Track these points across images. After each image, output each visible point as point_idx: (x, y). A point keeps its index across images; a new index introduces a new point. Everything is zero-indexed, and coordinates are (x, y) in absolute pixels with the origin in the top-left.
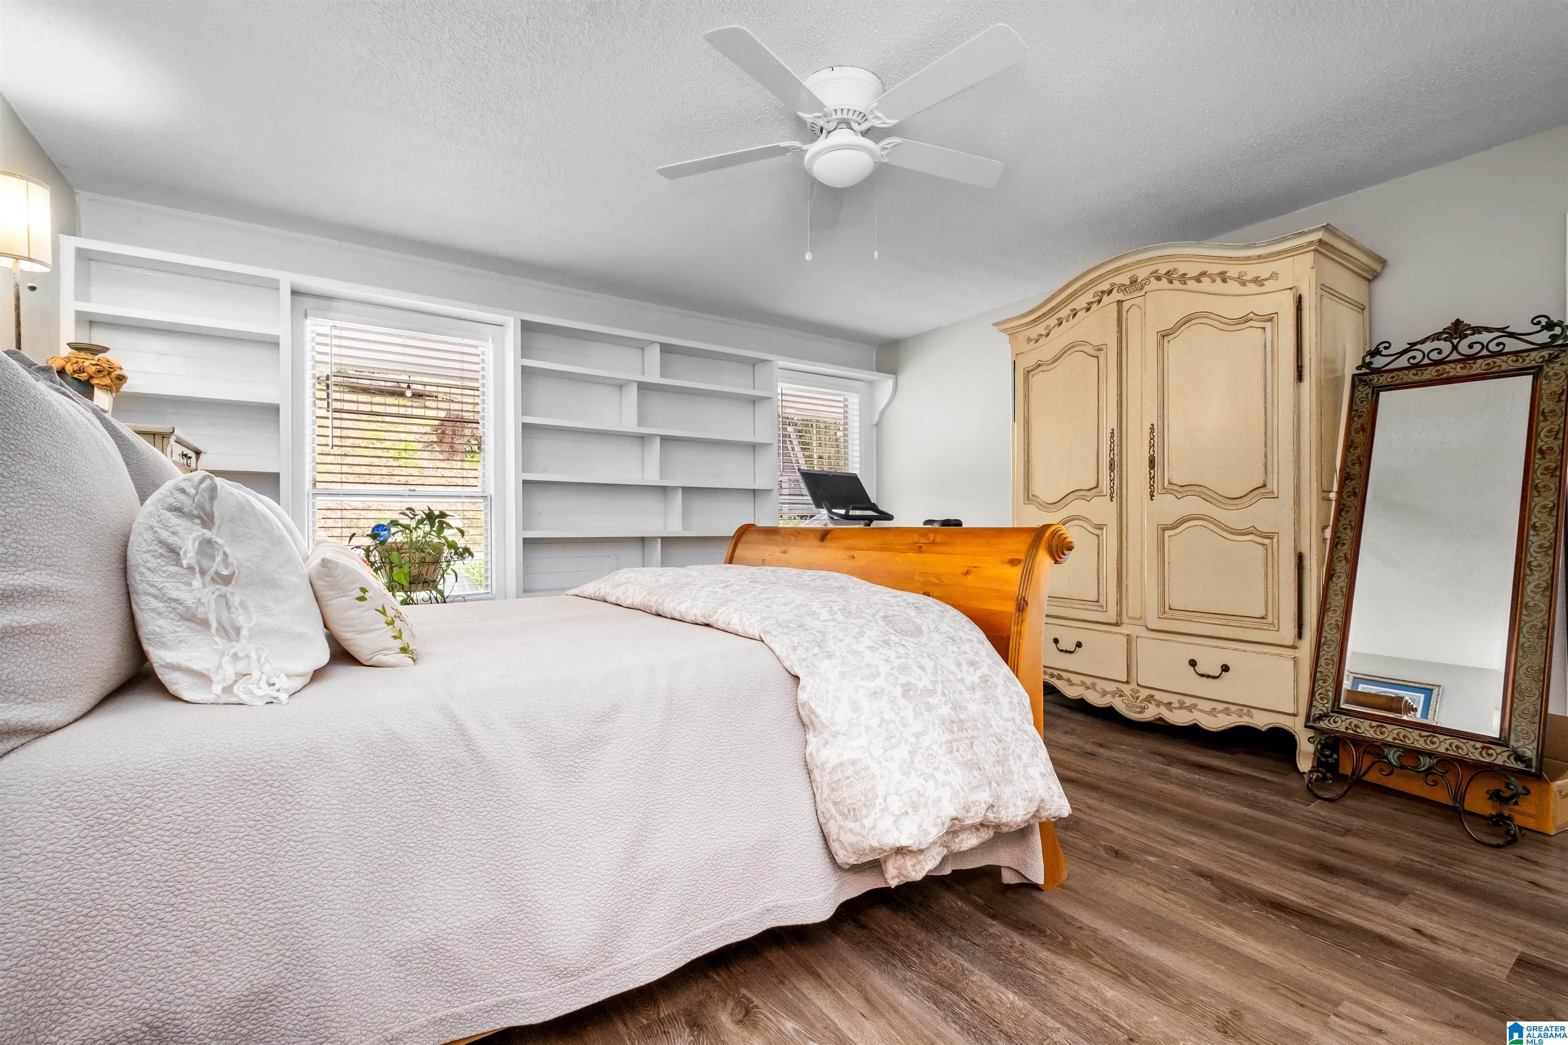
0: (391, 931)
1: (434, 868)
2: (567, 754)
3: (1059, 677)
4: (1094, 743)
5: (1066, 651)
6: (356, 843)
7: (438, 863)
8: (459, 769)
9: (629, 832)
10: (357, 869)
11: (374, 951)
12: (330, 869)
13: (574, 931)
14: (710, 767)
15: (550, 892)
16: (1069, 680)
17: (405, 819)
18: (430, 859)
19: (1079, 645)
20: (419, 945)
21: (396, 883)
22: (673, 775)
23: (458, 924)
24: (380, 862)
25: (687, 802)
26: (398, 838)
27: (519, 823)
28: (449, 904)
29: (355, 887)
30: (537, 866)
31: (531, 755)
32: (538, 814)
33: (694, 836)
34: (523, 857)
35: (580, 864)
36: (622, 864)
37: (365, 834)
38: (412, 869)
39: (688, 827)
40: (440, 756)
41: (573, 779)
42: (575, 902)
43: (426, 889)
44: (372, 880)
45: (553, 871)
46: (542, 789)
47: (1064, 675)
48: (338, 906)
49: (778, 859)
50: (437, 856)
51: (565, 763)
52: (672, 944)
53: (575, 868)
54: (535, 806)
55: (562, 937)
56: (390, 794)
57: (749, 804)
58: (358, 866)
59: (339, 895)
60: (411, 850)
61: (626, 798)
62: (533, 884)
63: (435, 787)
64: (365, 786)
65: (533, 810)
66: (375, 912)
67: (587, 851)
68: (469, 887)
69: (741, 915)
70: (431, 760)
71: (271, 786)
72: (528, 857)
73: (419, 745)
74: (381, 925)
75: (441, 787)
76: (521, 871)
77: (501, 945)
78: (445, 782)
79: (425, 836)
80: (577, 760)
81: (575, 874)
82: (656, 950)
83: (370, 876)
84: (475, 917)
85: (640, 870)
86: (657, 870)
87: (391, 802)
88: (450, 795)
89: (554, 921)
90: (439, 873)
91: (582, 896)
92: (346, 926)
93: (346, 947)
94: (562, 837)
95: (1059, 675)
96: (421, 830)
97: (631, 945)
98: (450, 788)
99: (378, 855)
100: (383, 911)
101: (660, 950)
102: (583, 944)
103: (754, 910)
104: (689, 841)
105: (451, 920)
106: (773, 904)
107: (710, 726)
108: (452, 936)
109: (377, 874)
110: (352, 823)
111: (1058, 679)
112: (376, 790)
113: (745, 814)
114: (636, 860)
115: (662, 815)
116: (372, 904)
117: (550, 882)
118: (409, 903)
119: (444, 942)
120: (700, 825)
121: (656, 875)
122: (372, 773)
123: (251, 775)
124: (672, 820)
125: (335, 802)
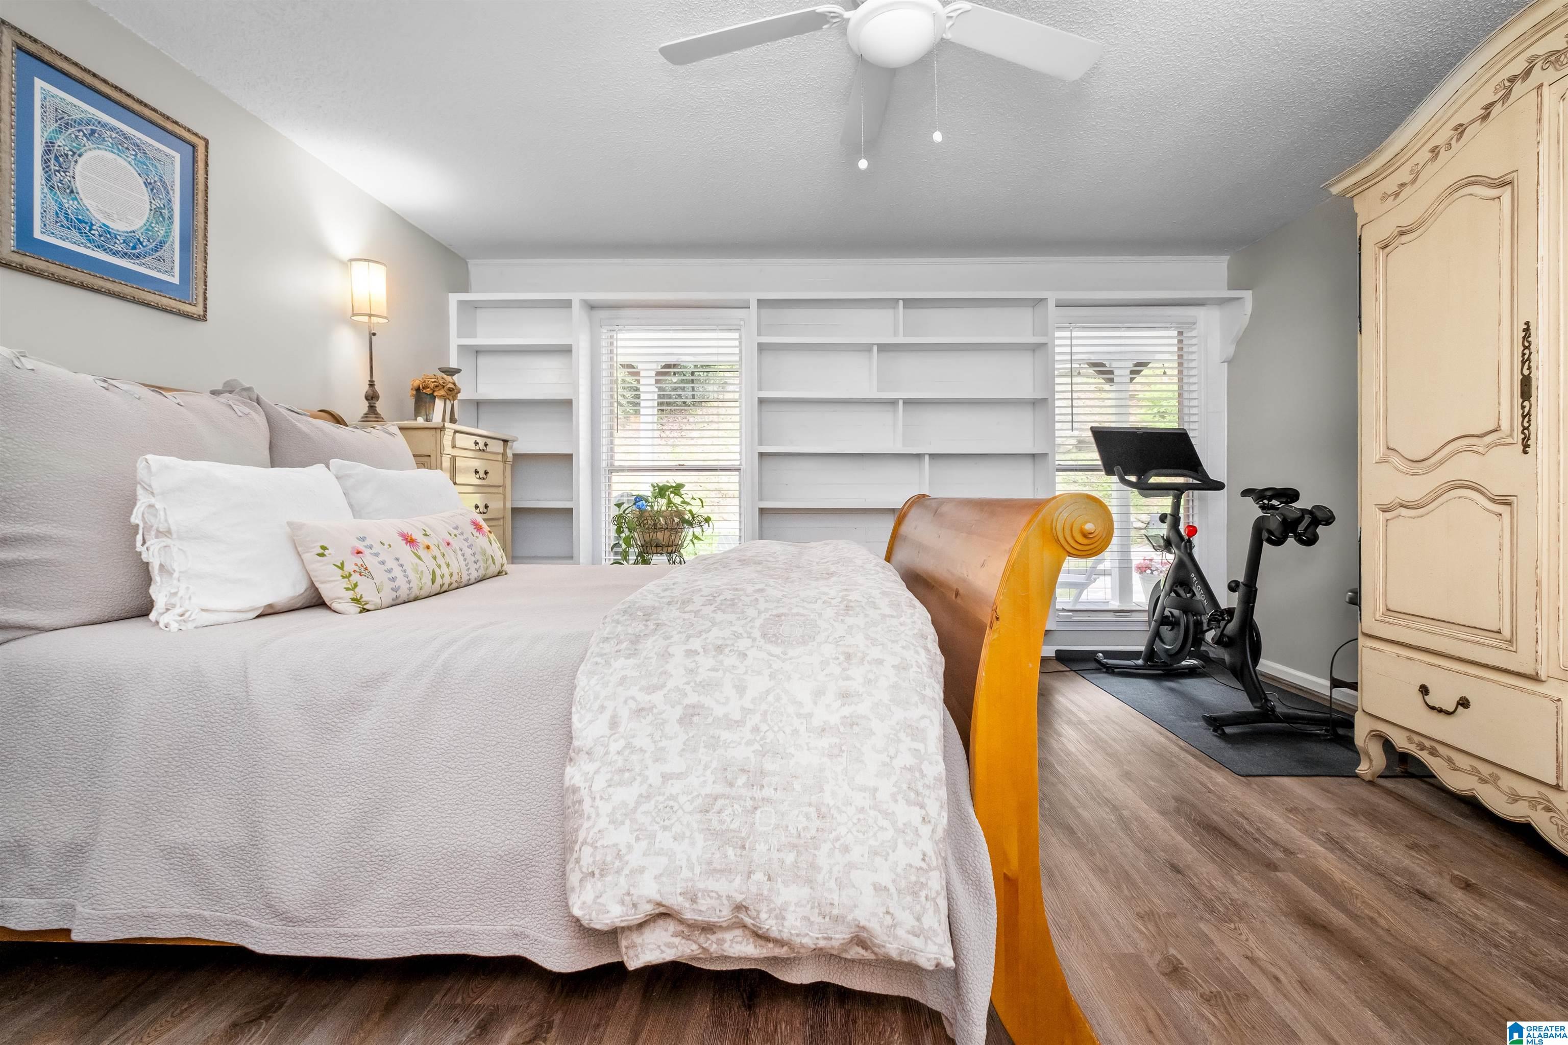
0: (164, 828)
1: (206, 786)
2: (326, 712)
3: (1433, 753)
4: (1454, 879)
5: (1441, 711)
6: (150, 749)
7: (210, 783)
8: (238, 707)
9: (362, 801)
10: (146, 770)
11: (148, 839)
12: (126, 765)
13: (297, 880)
14: (469, 755)
15: (281, 836)
16: (1450, 760)
17: (192, 739)
18: (204, 777)
19: (1464, 703)
20: (180, 846)
21: (175, 790)
22: (425, 755)
23: (210, 839)
24: (166, 769)
25: (435, 787)
26: (184, 753)
27: (265, 765)
28: (208, 820)
29: (141, 784)
30: (274, 809)
31: (296, 707)
32: (286, 761)
33: (435, 825)
34: (264, 797)
35: (317, 819)
36: (350, 831)
37: (159, 744)
38: (190, 782)
39: (430, 813)
40: (225, 692)
41: (328, 737)
42: (305, 854)
43: (196, 802)
44: (156, 782)
45: (288, 818)
46: (296, 739)
47: (1441, 749)
48: (122, 796)
49: (531, 881)
50: (210, 777)
51: (324, 720)
52: (397, 929)
53: (312, 822)
54: (283, 753)
55: (284, 882)
56: (185, 716)
57: (507, 807)
58: (148, 768)
59: (126, 787)
60: (192, 766)
61: (365, 766)
62: (267, 824)
63: (216, 718)
64: (168, 705)
65: (281, 757)
66: (155, 808)
67: (326, 809)
68: (226, 810)
69: (481, 928)
70: (217, 694)
71: (112, 691)
72: (267, 798)
73: (211, 680)
74: (157, 820)
75: (221, 718)
76: (260, 810)
77: (242, 871)
78: (226, 715)
79: (204, 757)
80: (335, 720)
81: (311, 827)
82: (378, 930)
83: (156, 779)
84: (223, 838)
85: (372, 843)
86: (389, 848)
87: (184, 722)
88: (229, 727)
89: (278, 864)
90: (208, 791)
91: (312, 850)
92: (125, 813)
93: (120, 829)
94: (306, 789)
95: (1433, 748)
96: (202, 751)
97: (355, 914)
98: (229, 721)
99: (166, 763)
100: (162, 810)
101: (382, 930)
102: (303, 896)
103: (498, 928)
104: (428, 829)
105: (206, 834)
106: (522, 930)
107: (476, 712)
108: (203, 848)
109: (162, 779)
110: (150, 733)
111: (1432, 754)
112: (175, 710)
113: (499, 818)
114: (368, 832)
115: (406, 793)
116: (153, 802)
117: (284, 827)
118: (182, 809)
119: (197, 851)
120: (443, 815)
121: (387, 853)
122: (175, 696)
123: (102, 681)
124: (415, 802)
125: (142, 713)
